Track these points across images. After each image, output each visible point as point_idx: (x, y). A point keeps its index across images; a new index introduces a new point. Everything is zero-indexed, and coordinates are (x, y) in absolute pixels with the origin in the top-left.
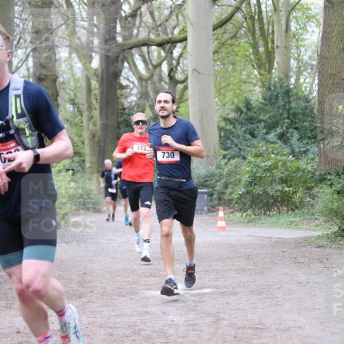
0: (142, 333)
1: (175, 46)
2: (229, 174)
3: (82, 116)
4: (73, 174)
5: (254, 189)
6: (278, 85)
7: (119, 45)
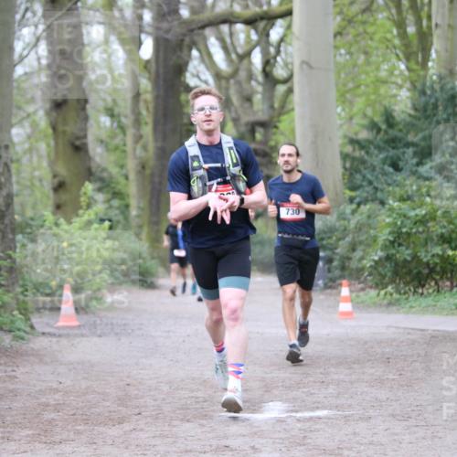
1: (273, 24)
3: (125, 134)
4: (111, 228)
5: (398, 252)
6: (437, 87)
7: (183, 22)
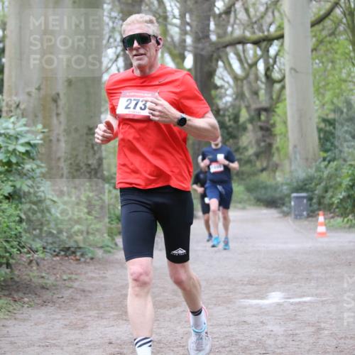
0: (240, 343)
2: (330, 177)
7: (212, 43)
